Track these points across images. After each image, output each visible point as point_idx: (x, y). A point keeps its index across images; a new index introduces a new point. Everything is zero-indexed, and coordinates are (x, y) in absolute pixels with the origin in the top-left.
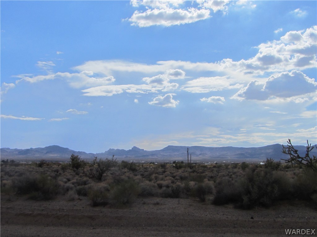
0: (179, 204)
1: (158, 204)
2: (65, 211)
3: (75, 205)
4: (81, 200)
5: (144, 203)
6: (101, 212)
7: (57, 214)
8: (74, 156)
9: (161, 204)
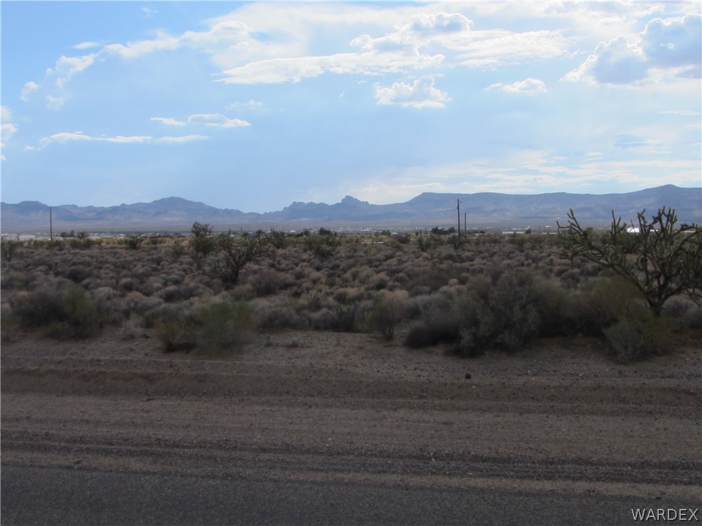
0: (338, 345)
1: (294, 345)
2: (103, 364)
3: (132, 350)
4: (147, 337)
5: (269, 345)
6: (171, 366)
7: (83, 370)
8: (198, 225)
9: (302, 347)
